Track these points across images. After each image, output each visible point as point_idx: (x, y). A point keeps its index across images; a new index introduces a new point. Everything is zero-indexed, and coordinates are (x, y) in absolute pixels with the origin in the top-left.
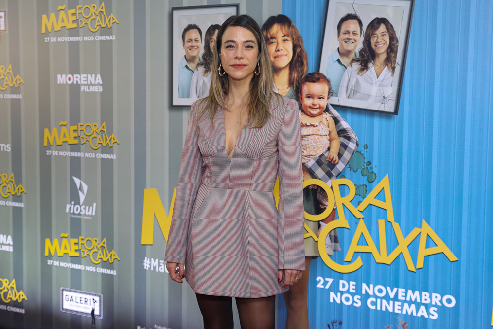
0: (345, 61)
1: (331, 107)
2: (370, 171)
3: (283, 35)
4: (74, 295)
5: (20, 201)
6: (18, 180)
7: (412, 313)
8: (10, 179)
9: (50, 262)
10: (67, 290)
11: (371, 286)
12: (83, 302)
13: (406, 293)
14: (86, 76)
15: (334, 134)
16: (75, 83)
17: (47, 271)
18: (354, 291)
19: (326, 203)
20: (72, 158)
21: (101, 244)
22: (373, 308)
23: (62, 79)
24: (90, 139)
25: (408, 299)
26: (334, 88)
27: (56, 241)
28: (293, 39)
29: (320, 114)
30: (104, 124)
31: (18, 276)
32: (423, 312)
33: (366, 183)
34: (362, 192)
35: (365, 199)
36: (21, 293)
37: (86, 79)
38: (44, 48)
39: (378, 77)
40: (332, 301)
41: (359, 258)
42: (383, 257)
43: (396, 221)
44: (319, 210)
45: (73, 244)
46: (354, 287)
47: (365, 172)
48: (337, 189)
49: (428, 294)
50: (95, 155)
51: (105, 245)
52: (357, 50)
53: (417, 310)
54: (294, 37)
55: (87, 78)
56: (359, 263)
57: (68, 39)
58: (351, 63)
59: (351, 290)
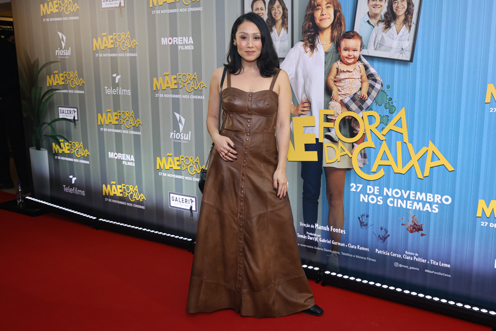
0: (373, 22)
1: (362, 58)
2: (391, 105)
3: (327, 3)
4: (178, 196)
5: (139, 131)
6: (136, 116)
7: (420, 208)
8: (131, 115)
9: (160, 174)
10: (173, 193)
11: (390, 189)
12: (184, 201)
13: (416, 194)
14: (181, 38)
15: (365, 77)
16: (174, 43)
17: (158, 181)
18: (378, 193)
19: (358, 129)
20: (173, 98)
21: (196, 161)
22: (392, 205)
23: (165, 41)
24: (186, 85)
25: (417, 199)
26: (364, 43)
27: (164, 159)
28: (334, 6)
29: (354, 63)
30: (195, 73)
31: (139, 183)
32: (427, 208)
33: (388, 114)
34: (385, 121)
35: (387, 126)
36: (142, 195)
37: (181, 41)
38: (152, 18)
39: (398, 34)
40: (361, 200)
41: (382, 170)
42: (399, 169)
43: (410, 142)
44: (353, 134)
45: (175, 161)
46: (378, 190)
47: (387, 106)
48: (366, 118)
49: (432, 195)
50: (190, 96)
51: (198, 162)
52: (383, 13)
53: (423, 207)
54: (335, 4)
55: (182, 39)
56: (381, 173)
57: (168, 11)
58: (377, 23)
59: (376, 193)
